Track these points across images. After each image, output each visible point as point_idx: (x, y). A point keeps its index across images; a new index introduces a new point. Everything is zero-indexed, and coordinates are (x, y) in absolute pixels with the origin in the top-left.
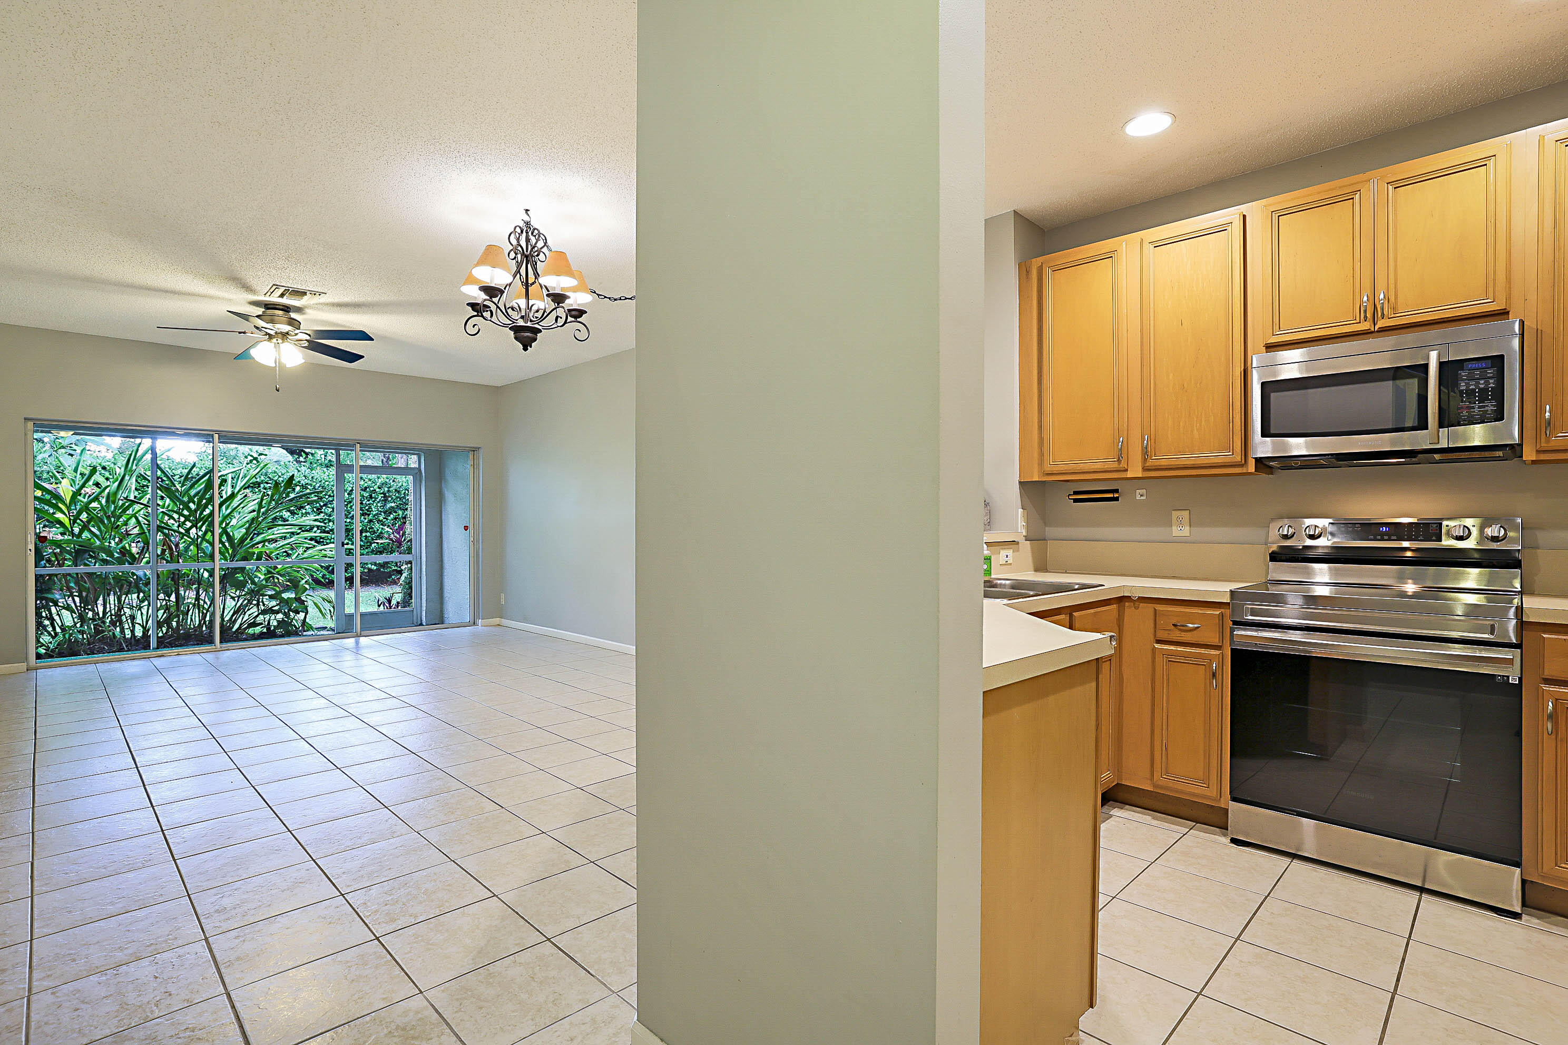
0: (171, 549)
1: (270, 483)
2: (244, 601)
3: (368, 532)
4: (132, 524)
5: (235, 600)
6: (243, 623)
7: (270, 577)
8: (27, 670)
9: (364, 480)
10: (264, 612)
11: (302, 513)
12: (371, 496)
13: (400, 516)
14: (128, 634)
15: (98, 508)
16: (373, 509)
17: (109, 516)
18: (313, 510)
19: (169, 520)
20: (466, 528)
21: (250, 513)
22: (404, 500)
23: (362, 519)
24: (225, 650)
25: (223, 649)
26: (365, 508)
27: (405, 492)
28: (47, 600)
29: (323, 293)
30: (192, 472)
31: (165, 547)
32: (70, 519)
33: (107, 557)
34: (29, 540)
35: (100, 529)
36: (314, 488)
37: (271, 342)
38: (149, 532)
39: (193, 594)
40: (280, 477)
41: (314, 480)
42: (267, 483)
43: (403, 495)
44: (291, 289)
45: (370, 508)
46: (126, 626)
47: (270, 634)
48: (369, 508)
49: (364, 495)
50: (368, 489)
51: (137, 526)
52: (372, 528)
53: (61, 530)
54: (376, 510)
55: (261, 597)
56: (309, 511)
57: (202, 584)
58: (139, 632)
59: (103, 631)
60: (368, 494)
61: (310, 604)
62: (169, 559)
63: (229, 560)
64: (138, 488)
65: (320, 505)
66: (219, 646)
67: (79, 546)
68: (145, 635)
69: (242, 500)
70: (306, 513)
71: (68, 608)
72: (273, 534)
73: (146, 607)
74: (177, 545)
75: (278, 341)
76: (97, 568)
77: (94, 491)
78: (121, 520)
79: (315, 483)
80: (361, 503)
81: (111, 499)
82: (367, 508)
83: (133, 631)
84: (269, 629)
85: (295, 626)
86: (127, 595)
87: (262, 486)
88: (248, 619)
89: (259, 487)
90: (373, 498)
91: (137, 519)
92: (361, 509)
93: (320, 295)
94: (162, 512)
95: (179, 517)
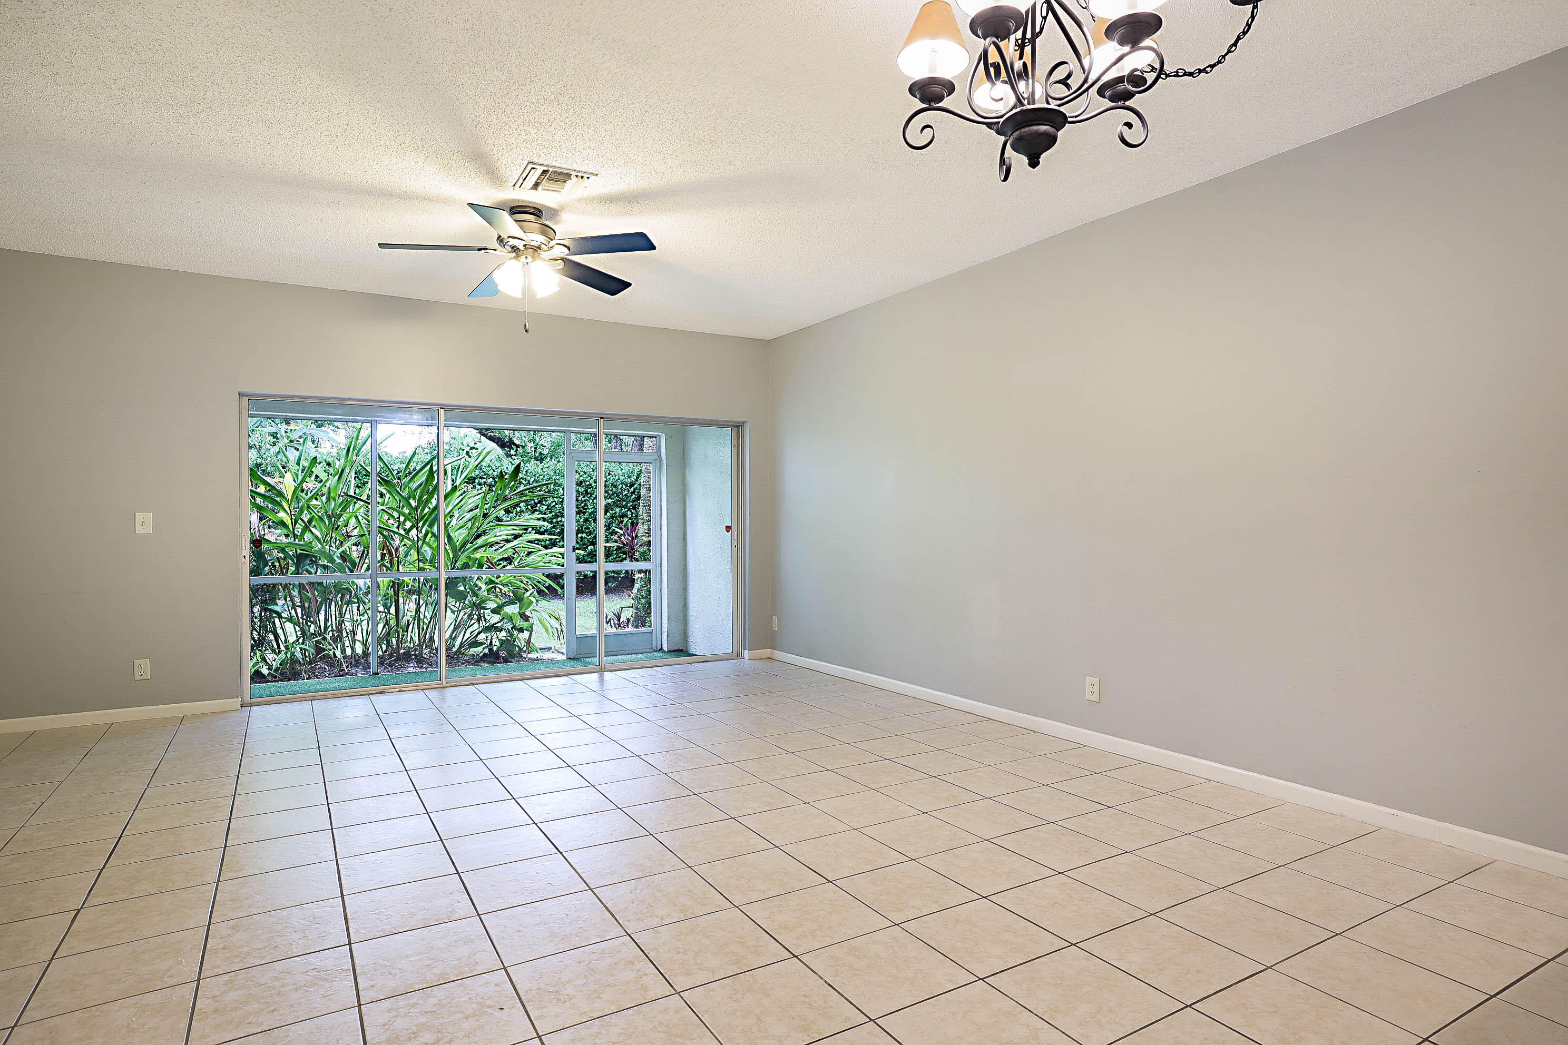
0: (391, 554)
1: (484, 478)
2: (464, 615)
3: (584, 532)
4: (352, 524)
5: (454, 614)
6: (464, 642)
7: (492, 588)
8: (241, 707)
9: (579, 474)
10: (488, 629)
11: (516, 511)
12: (586, 491)
13: (617, 514)
14: (349, 651)
15: (320, 505)
16: (589, 506)
17: (330, 515)
18: (528, 508)
19: (389, 519)
20: (728, 529)
21: (469, 512)
22: (621, 496)
23: (578, 518)
24: (451, 687)
25: (450, 685)
26: (580, 505)
27: (622, 487)
28: (271, 611)
29: (593, 174)
30: (410, 467)
31: (385, 552)
32: (291, 519)
33: (328, 563)
34: (243, 545)
35: (321, 531)
36: (529, 483)
37: (519, 261)
38: (369, 534)
39: (413, 606)
40: (494, 471)
41: (528, 474)
42: (482, 478)
43: (620, 490)
44: (551, 170)
45: (586, 505)
46: (347, 644)
47: (492, 657)
48: (584, 506)
49: (580, 490)
50: (583, 484)
51: (357, 527)
52: (589, 528)
53: (285, 531)
54: (591, 507)
55: (482, 611)
56: (524, 508)
57: (422, 594)
58: (359, 649)
59: (324, 650)
60: (583, 489)
61: (534, 619)
62: (389, 565)
63: (450, 568)
64: (359, 485)
65: (535, 502)
66: (445, 682)
67: (301, 550)
68: (366, 654)
69: (461, 497)
70: (522, 512)
71: (290, 620)
72: (495, 536)
73: (366, 622)
74: (397, 550)
75: (527, 261)
76: (319, 575)
77: (315, 486)
78: (342, 519)
79: (529, 478)
80: (577, 500)
81: (332, 495)
82: (583, 505)
83: (353, 649)
84: (491, 650)
85: (518, 646)
86: (348, 605)
87: (477, 481)
88: (471, 637)
89: (474, 482)
90: (589, 494)
91: (356, 517)
92: (577, 507)
93: (588, 178)
94: (383, 510)
95: (399, 516)
